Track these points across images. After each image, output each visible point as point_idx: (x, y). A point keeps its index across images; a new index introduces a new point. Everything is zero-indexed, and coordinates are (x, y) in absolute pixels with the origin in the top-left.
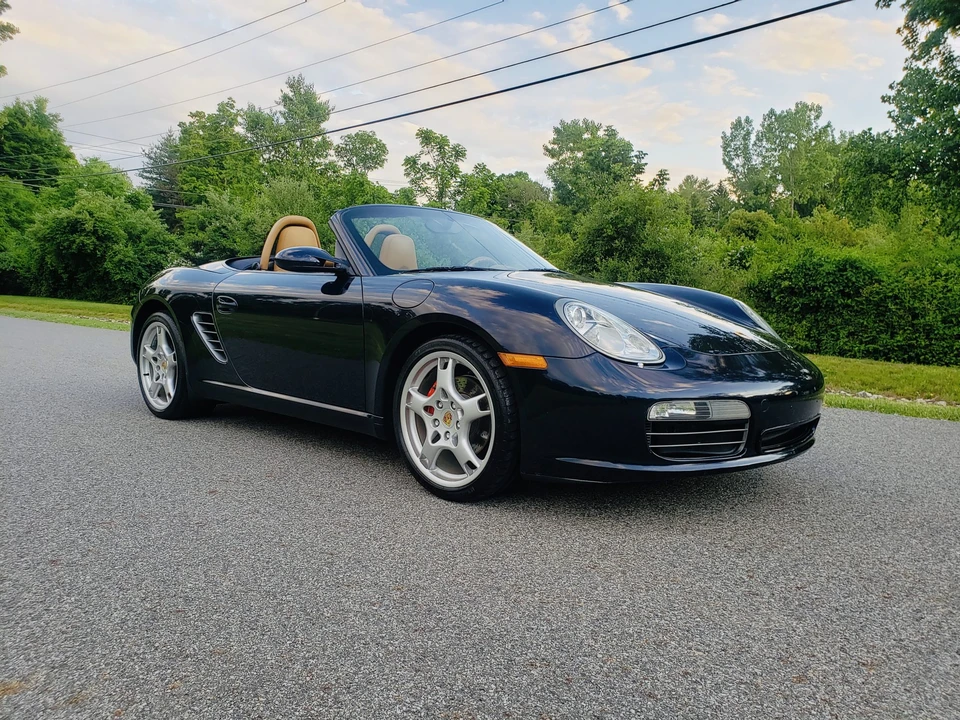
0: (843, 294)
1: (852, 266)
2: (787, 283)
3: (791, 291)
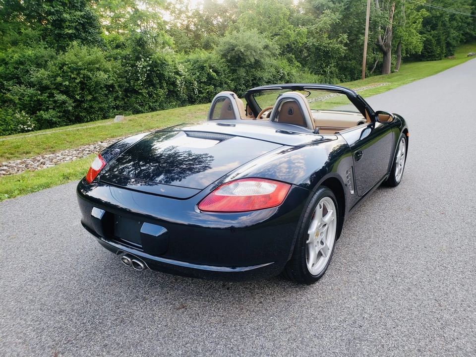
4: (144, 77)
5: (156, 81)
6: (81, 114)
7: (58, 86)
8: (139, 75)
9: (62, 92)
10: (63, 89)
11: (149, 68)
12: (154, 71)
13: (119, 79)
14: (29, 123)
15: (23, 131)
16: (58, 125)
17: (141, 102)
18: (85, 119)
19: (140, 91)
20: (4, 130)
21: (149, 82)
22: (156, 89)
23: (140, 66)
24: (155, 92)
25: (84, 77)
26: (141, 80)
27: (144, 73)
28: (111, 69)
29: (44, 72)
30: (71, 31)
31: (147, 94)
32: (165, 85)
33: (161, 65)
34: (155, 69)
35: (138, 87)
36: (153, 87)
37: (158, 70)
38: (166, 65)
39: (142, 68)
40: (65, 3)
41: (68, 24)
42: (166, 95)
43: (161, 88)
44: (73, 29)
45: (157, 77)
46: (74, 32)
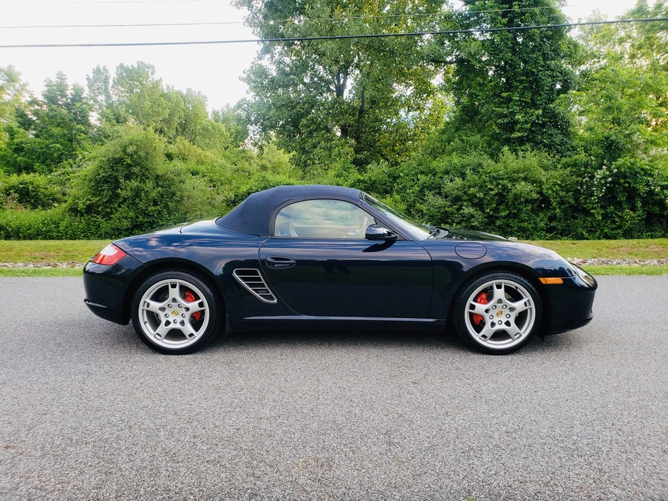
4: (601, 192)
5: (622, 197)
7: (471, 198)
8: (595, 189)
9: (474, 205)
10: (476, 201)
11: (610, 179)
12: (620, 184)
13: (561, 193)
17: (592, 227)
19: (592, 211)
21: (610, 198)
22: (622, 210)
23: (598, 176)
24: (620, 214)
25: (504, 188)
26: (596, 196)
27: (600, 186)
28: (544, 180)
29: (458, 181)
30: (522, 134)
31: (602, 215)
32: (639, 204)
33: (635, 175)
34: (622, 181)
35: (591, 206)
36: (618, 207)
37: (628, 182)
38: (644, 176)
39: (601, 179)
40: (526, 102)
41: (519, 126)
42: (642, 220)
43: (634, 209)
44: (525, 132)
45: (627, 192)
46: (526, 134)
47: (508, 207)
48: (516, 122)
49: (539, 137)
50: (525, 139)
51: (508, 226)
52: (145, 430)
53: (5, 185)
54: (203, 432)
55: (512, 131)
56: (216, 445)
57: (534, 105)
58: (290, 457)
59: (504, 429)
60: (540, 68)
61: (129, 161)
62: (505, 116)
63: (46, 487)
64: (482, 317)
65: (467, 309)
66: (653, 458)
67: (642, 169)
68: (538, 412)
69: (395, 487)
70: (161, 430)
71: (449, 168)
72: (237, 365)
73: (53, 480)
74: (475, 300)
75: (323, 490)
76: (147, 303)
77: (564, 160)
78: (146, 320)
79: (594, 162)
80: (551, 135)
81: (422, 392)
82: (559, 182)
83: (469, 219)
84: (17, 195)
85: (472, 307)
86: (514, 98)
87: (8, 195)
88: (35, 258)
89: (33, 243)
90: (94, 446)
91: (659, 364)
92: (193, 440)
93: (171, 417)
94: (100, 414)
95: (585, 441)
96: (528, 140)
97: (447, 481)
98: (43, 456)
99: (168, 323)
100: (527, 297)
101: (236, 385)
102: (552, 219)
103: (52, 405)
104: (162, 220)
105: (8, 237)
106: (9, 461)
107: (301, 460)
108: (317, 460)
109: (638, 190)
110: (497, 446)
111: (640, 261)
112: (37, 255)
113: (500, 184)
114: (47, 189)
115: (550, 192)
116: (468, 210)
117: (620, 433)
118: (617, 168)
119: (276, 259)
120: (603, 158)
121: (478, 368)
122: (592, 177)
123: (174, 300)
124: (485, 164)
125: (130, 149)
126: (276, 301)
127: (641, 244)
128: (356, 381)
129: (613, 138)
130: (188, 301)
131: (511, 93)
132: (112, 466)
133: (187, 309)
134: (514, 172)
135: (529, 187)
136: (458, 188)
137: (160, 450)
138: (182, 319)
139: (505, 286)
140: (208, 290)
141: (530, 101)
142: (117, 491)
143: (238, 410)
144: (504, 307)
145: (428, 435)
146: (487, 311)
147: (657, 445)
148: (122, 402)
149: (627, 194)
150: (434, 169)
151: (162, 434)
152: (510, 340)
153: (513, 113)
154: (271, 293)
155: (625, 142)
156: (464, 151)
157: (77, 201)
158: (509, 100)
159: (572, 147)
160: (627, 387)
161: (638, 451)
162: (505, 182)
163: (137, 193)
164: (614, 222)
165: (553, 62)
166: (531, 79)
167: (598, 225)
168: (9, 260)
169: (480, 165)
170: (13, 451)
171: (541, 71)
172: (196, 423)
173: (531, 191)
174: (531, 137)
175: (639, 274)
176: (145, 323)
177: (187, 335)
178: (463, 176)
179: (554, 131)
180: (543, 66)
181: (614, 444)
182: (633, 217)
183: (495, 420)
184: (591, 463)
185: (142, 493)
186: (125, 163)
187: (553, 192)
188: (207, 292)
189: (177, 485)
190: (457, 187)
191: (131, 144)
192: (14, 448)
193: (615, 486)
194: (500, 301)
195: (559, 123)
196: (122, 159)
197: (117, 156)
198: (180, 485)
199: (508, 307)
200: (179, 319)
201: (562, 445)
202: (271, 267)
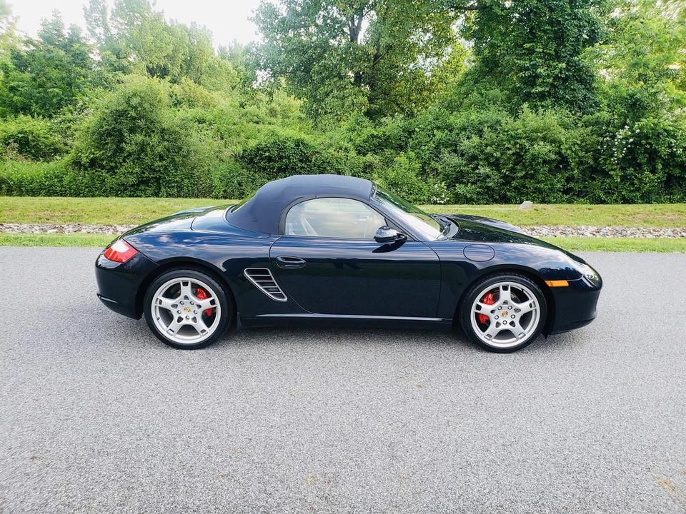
0: (301, 161)
1: (302, 143)
2: (267, 154)
3: (270, 159)
4: (622, 153)
5: (642, 159)
6: (508, 193)
7: (488, 157)
8: (615, 149)
9: (490, 164)
10: (492, 160)
11: (632, 140)
12: (641, 145)
13: (581, 154)
14: (443, 196)
15: (435, 203)
16: (476, 202)
17: (610, 189)
18: (514, 201)
19: (611, 173)
20: (415, 200)
21: (631, 159)
22: (642, 173)
23: (619, 137)
24: (639, 176)
25: (522, 148)
26: (616, 157)
27: (621, 147)
28: (563, 139)
29: (476, 139)
30: (543, 89)
31: (621, 177)
32: (660, 166)
33: (658, 136)
34: (644, 142)
35: (610, 167)
36: (638, 168)
37: (650, 144)
38: (667, 137)
39: (622, 139)
40: (549, 54)
41: (541, 80)
42: (661, 182)
43: (653, 171)
44: (547, 86)
45: (648, 153)
46: (547, 89)
47: (525, 167)
48: (538, 76)
49: (561, 92)
50: (546, 94)
51: (524, 187)
52: (162, 440)
53: (4, 134)
54: (217, 442)
55: (533, 85)
56: (230, 457)
57: (558, 57)
58: (300, 471)
59: (501, 441)
60: (566, 17)
61: (133, 113)
62: (527, 69)
63: (74, 503)
64: (488, 317)
65: (473, 310)
66: (637, 476)
67: (665, 130)
68: (535, 422)
69: (396, 506)
70: (178, 439)
71: (466, 125)
72: (248, 363)
73: (79, 495)
74: (481, 301)
75: (330, 509)
76: (159, 299)
77: (586, 117)
78: (159, 315)
79: (616, 121)
80: (574, 90)
81: (426, 396)
82: (579, 142)
83: (485, 179)
84: (16, 145)
85: (479, 307)
86: (538, 50)
87: (8, 145)
88: (40, 219)
89: (36, 200)
90: (115, 458)
91: (656, 366)
92: (208, 451)
93: (186, 425)
94: (118, 420)
95: (575, 456)
96: (550, 95)
97: (444, 500)
98: (68, 468)
99: (180, 319)
100: (533, 298)
101: (248, 387)
102: (569, 180)
103: (72, 409)
104: (168, 175)
105: (10, 192)
106: (36, 474)
107: (310, 475)
108: (324, 475)
109: (659, 152)
110: (493, 461)
111: (654, 230)
112: (42, 216)
113: (518, 143)
114: (47, 138)
115: (569, 152)
116: (483, 170)
117: (610, 447)
118: (639, 129)
119: (286, 259)
120: (626, 117)
121: (481, 369)
122: (613, 137)
123: (186, 297)
124: (503, 121)
125: (134, 101)
126: (286, 299)
127: (657, 211)
128: (363, 384)
129: (638, 96)
130: (200, 298)
131: (534, 44)
132: (133, 481)
133: (200, 306)
134: (533, 131)
135: (548, 147)
136: (475, 146)
137: (177, 462)
138: (194, 315)
139: (511, 287)
140: (220, 288)
141: (554, 53)
142: (140, 508)
143: (250, 416)
144: (510, 308)
145: (429, 448)
146: (492, 312)
147: (642, 462)
148: (139, 406)
149: (647, 156)
150: (451, 125)
151: (179, 444)
152: (514, 339)
153: (535, 66)
154: (281, 292)
155: (649, 100)
156: (482, 106)
157: (80, 154)
158: (532, 51)
159: (595, 103)
160: (621, 393)
161: (624, 468)
162: (523, 141)
163: (143, 148)
164: (633, 184)
165: (581, 11)
166: (556, 29)
167: (616, 187)
168: (13, 220)
169: (498, 122)
170: (39, 463)
171: (568, 20)
172: (211, 432)
173: (550, 151)
174: (552, 92)
175: (650, 250)
176: (158, 319)
177: (199, 331)
178: (480, 133)
179: (576, 86)
180: (570, 15)
181: (602, 460)
182: (652, 179)
183: (493, 432)
184: (578, 481)
185: (163, 510)
186: (129, 116)
187: (573, 152)
188: (218, 291)
189: (195, 502)
190: (473, 145)
191: (134, 95)
192: (40, 459)
193: (598, 507)
194: (506, 302)
195: (584, 78)
196: (126, 111)
197: (121, 108)
198: (197, 502)
199: (513, 309)
200: (191, 316)
201: (553, 461)
202: (282, 267)
